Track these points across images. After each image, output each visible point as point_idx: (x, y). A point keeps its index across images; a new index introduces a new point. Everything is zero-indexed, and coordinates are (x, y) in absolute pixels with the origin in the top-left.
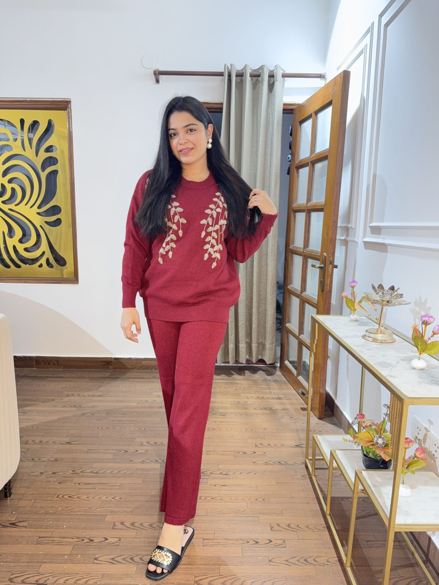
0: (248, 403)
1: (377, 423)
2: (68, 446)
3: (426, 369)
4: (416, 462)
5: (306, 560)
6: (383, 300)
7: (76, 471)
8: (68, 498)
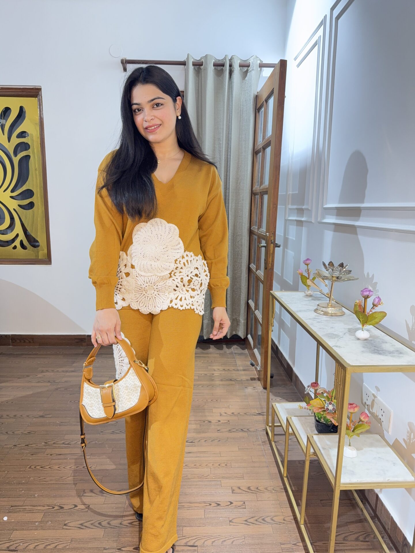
0: (215, 374)
1: (329, 391)
2: (42, 419)
3: (370, 339)
4: (361, 425)
5: (263, 520)
6: (333, 276)
7: (48, 443)
8: (40, 468)
